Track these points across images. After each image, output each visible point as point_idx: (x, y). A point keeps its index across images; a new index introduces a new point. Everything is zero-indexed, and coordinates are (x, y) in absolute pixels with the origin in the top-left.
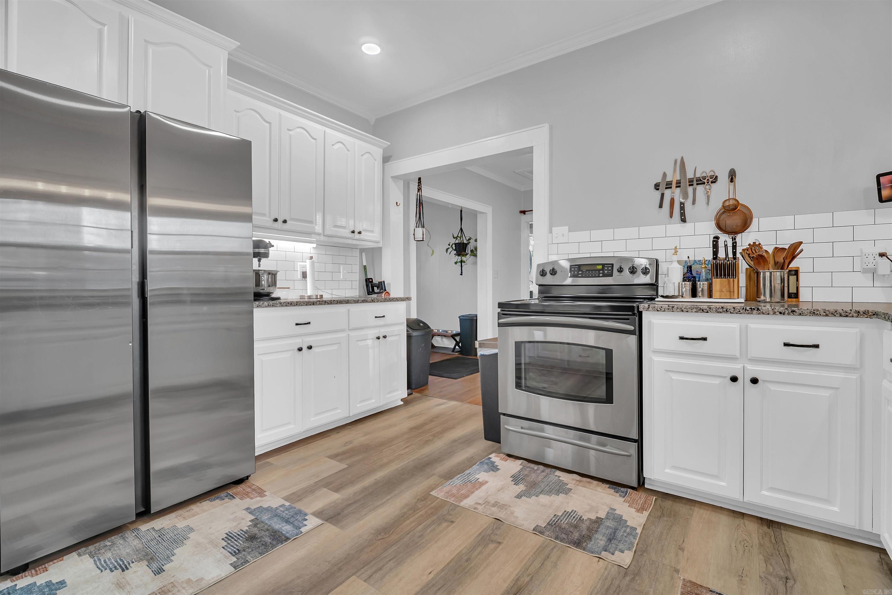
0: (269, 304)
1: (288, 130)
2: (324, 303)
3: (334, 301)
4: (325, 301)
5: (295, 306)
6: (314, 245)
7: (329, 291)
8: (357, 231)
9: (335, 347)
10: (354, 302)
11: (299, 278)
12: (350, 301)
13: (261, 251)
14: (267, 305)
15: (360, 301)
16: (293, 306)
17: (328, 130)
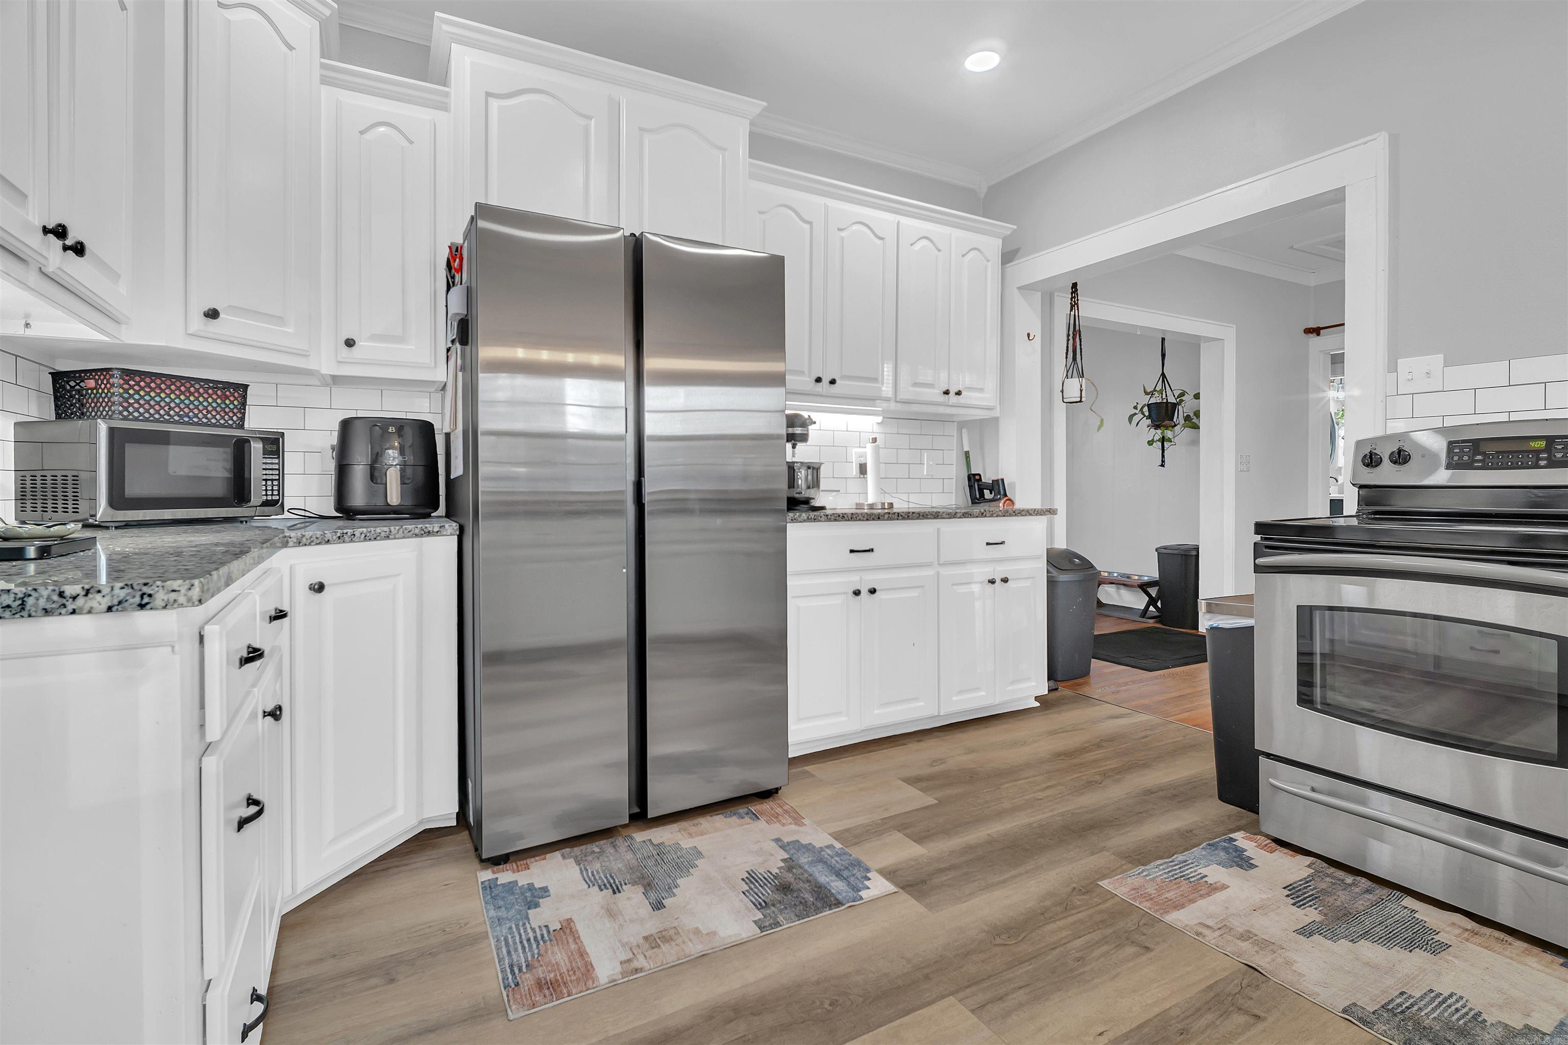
0: (810, 517)
1: (839, 230)
2: (896, 517)
3: (913, 513)
4: (898, 514)
5: (849, 520)
6: (880, 419)
7: (905, 497)
8: (953, 392)
9: (914, 593)
10: (948, 516)
11: (854, 474)
12: (941, 514)
13: (797, 432)
14: (806, 518)
15: (958, 515)
16: (846, 520)
17: (904, 220)
